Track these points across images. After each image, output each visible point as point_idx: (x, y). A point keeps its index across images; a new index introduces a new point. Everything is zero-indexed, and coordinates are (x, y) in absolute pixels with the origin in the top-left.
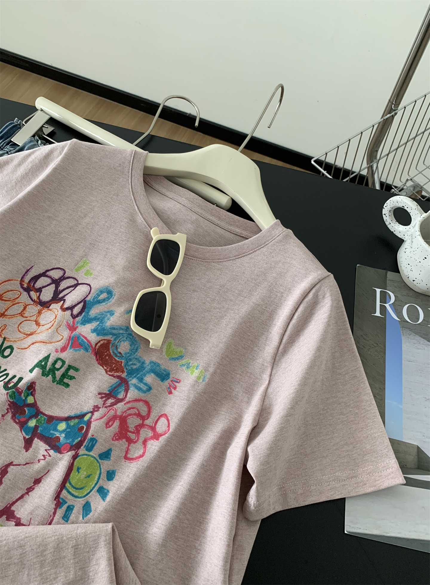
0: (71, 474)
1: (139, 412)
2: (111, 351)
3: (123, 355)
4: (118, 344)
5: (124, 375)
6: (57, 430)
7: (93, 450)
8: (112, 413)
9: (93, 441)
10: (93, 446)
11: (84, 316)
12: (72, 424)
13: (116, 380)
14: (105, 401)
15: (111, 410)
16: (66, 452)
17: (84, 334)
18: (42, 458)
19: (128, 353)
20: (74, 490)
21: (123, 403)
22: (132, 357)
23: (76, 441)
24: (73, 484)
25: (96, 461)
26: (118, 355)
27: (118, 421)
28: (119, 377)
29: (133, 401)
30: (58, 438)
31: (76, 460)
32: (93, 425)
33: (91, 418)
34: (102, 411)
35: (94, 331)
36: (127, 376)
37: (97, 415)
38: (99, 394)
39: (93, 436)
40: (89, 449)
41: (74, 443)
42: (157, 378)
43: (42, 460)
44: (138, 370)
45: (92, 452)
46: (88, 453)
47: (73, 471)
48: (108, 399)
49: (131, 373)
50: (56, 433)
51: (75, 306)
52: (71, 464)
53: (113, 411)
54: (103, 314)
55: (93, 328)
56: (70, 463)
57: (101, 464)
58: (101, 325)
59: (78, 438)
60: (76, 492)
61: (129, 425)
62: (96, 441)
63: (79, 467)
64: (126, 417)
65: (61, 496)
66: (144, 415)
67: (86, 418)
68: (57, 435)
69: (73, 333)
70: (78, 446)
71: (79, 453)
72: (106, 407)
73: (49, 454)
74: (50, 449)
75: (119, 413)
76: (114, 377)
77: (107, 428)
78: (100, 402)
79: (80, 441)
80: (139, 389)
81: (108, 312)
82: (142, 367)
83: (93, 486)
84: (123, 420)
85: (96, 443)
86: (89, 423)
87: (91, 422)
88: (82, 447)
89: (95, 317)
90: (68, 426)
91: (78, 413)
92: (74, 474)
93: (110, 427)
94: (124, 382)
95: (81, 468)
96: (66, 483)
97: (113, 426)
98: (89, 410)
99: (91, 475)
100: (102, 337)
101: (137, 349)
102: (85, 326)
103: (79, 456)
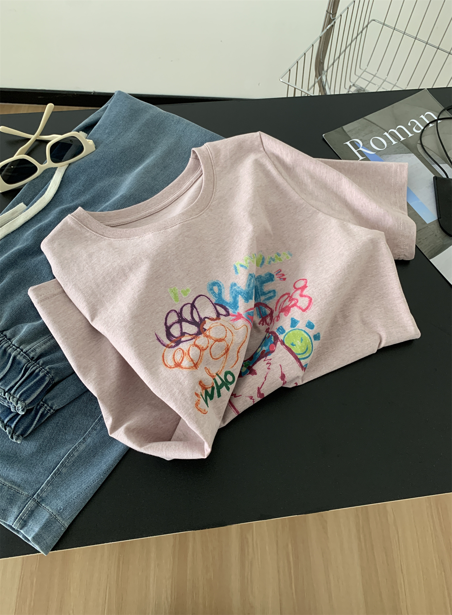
0: (293, 351)
7: (285, 329)
9: (281, 328)
16: (276, 347)
18: (269, 365)
20: (305, 354)
23: (273, 339)
24: (301, 353)
25: (294, 331)
31: (285, 343)
39: (277, 328)
40: (283, 332)
41: (273, 341)
43: (270, 366)
45: (286, 330)
46: (285, 333)
47: (292, 349)
52: (286, 348)
56: (284, 348)
57: (298, 328)
60: (307, 354)
61: (286, 306)
62: (282, 326)
63: (291, 343)
65: (303, 365)
70: (277, 338)
71: (282, 340)
73: (269, 359)
74: (266, 357)
79: (274, 337)
83: (310, 341)
88: (279, 337)
92: (294, 349)
95: (293, 343)
96: (297, 357)
99: (302, 338)
103: (284, 340)
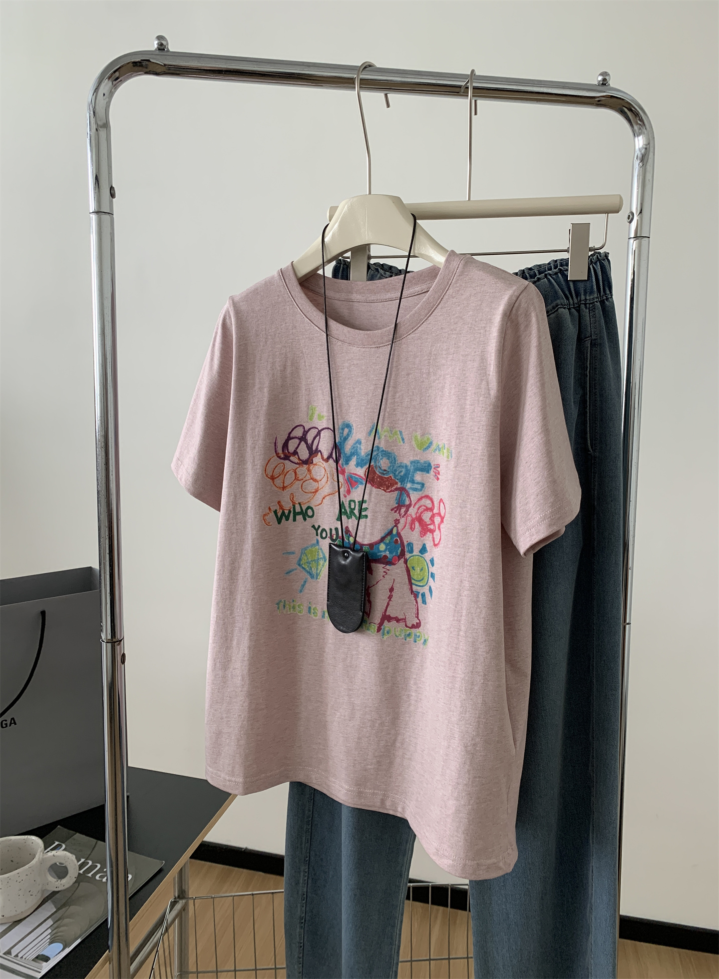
0: (411, 573)
1: (426, 507)
2: (378, 473)
3: (388, 470)
4: (379, 464)
5: (399, 485)
6: (381, 552)
7: (414, 550)
8: (409, 519)
9: (410, 545)
10: (412, 548)
11: (343, 457)
12: (388, 542)
13: (396, 492)
14: (399, 512)
15: (407, 517)
16: (398, 562)
17: (352, 472)
18: (385, 574)
19: (391, 466)
20: (419, 582)
21: (412, 507)
22: (395, 467)
23: (399, 552)
25: (420, 557)
26: (385, 473)
27: (416, 522)
28: (396, 489)
29: (418, 501)
30: (385, 557)
31: (408, 563)
32: (402, 533)
33: (398, 530)
34: (402, 521)
35: (357, 465)
36: (401, 484)
37: (400, 526)
38: (392, 510)
39: (407, 542)
40: (411, 551)
41: (399, 554)
42: (423, 473)
44: (406, 475)
45: (414, 552)
46: (412, 554)
47: (410, 571)
48: (400, 509)
49: (402, 480)
50: (382, 553)
51: (332, 453)
53: (409, 517)
54: (354, 447)
55: (355, 463)
56: (405, 566)
57: (424, 557)
58: (358, 457)
59: (399, 549)
60: (421, 583)
61: (425, 520)
62: (412, 543)
63: (412, 566)
64: (420, 516)
65: (414, 590)
66: (431, 507)
67: (395, 532)
68: (384, 554)
69: (346, 476)
70: (403, 554)
71: (406, 558)
72: (403, 517)
73: (388, 569)
74: (387, 566)
75: (414, 516)
76: (393, 491)
77: (413, 531)
78: (397, 516)
79: (401, 549)
80: (416, 490)
81: (356, 443)
82: (408, 471)
83: (428, 574)
84: (420, 519)
85: (412, 545)
86: (399, 534)
87: (400, 533)
88: (406, 553)
89: (351, 452)
90: (387, 545)
91: (387, 531)
93: (414, 529)
94: (402, 490)
95: (414, 566)
96: (411, 581)
97: (416, 527)
98: (393, 526)
99: (423, 567)
100: (365, 467)
101: (394, 459)
102: (349, 464)
103: (408, 560)
